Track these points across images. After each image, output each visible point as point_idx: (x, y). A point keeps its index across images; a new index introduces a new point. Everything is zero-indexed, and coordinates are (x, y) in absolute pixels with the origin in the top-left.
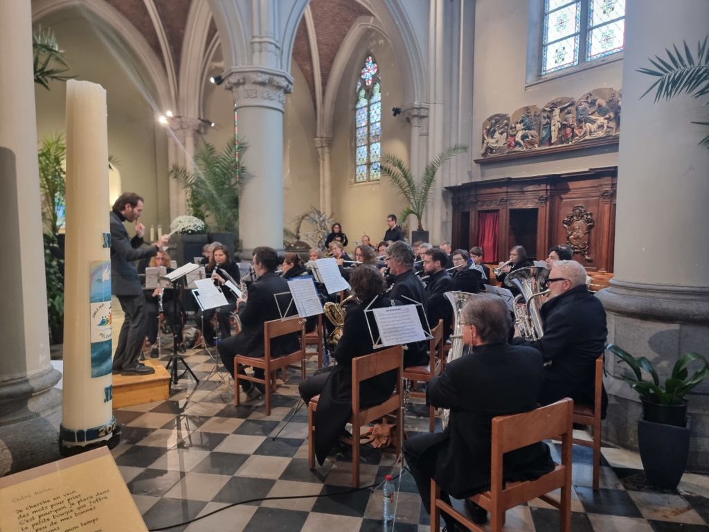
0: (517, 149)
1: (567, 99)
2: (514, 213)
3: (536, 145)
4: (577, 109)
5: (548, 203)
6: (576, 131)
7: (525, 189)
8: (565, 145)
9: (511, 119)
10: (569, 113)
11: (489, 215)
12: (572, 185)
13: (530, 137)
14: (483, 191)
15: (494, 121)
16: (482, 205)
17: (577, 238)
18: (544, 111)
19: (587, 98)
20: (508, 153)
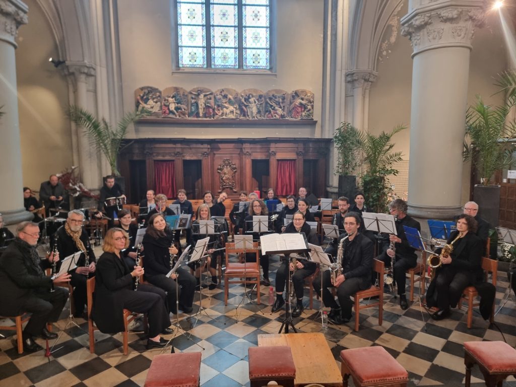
3: (187, 116)
4: (215, 97)
5: (209, 157)
6: (216, 111)
7: (191, 146)
8: (208, 119)
10: (210, 99)
11: (164, 164)
12: (221, 146)
14: (158, 146)
15: (146, 91)
16: (157, 156)
19: (221, 92)
20: (163, 118)
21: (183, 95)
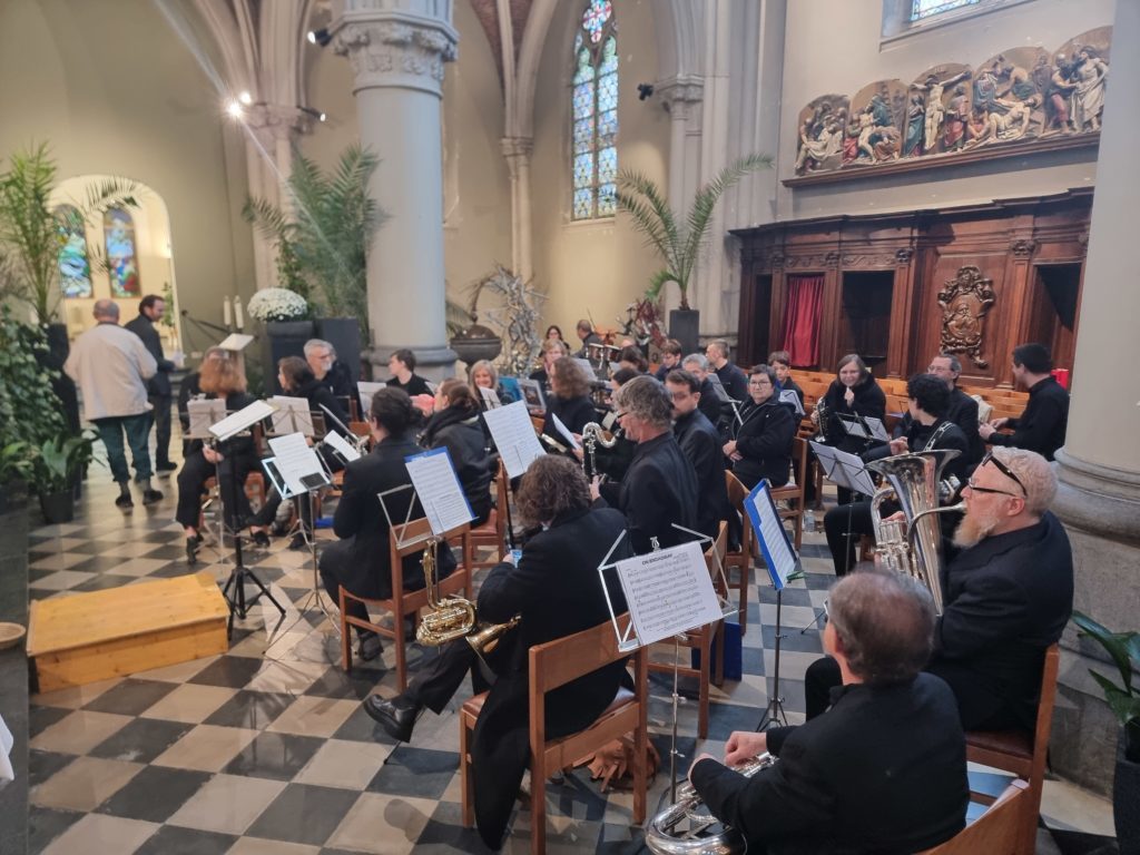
0: (861, 160)
1: (958, 68)
2: (850, 278)
3: (896, 154)
4: (975, 87)
5: (913, 262)
6: (971, 128)
7: (872, 236)
8: (948, 153)
9: (851, 107)
10: (959, 93)
11: (806, 281)
12: (958, 229)
13: (886, 139)
14: (797, 239)
15: (820, 109)
16: (794, 264)
17: (962, 325)
18: (914, 89)
19: (995, 65)
20: (843, 168)
21: (896, 98)
